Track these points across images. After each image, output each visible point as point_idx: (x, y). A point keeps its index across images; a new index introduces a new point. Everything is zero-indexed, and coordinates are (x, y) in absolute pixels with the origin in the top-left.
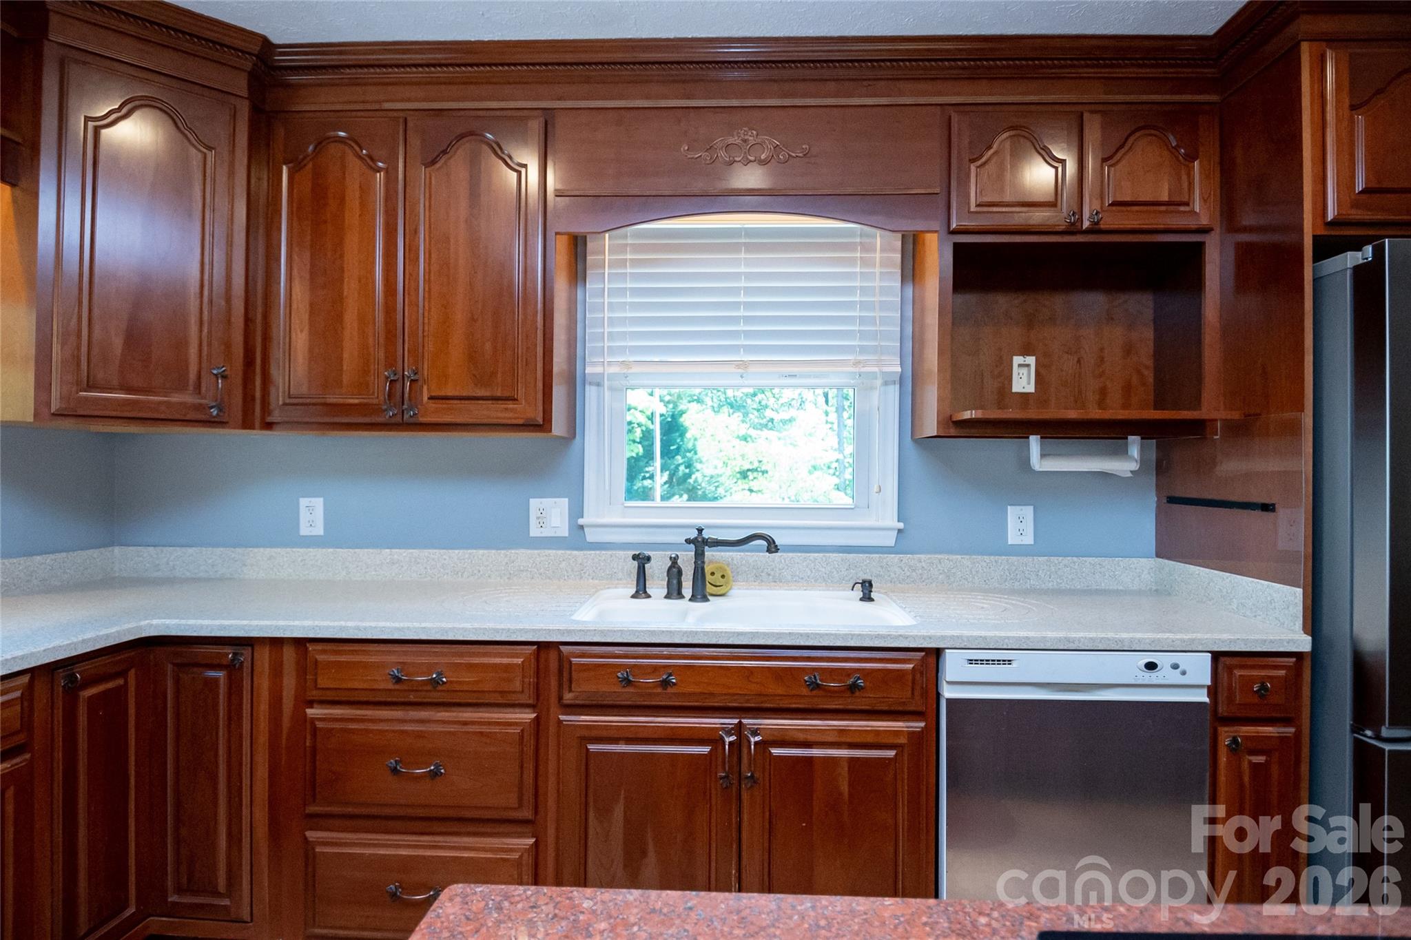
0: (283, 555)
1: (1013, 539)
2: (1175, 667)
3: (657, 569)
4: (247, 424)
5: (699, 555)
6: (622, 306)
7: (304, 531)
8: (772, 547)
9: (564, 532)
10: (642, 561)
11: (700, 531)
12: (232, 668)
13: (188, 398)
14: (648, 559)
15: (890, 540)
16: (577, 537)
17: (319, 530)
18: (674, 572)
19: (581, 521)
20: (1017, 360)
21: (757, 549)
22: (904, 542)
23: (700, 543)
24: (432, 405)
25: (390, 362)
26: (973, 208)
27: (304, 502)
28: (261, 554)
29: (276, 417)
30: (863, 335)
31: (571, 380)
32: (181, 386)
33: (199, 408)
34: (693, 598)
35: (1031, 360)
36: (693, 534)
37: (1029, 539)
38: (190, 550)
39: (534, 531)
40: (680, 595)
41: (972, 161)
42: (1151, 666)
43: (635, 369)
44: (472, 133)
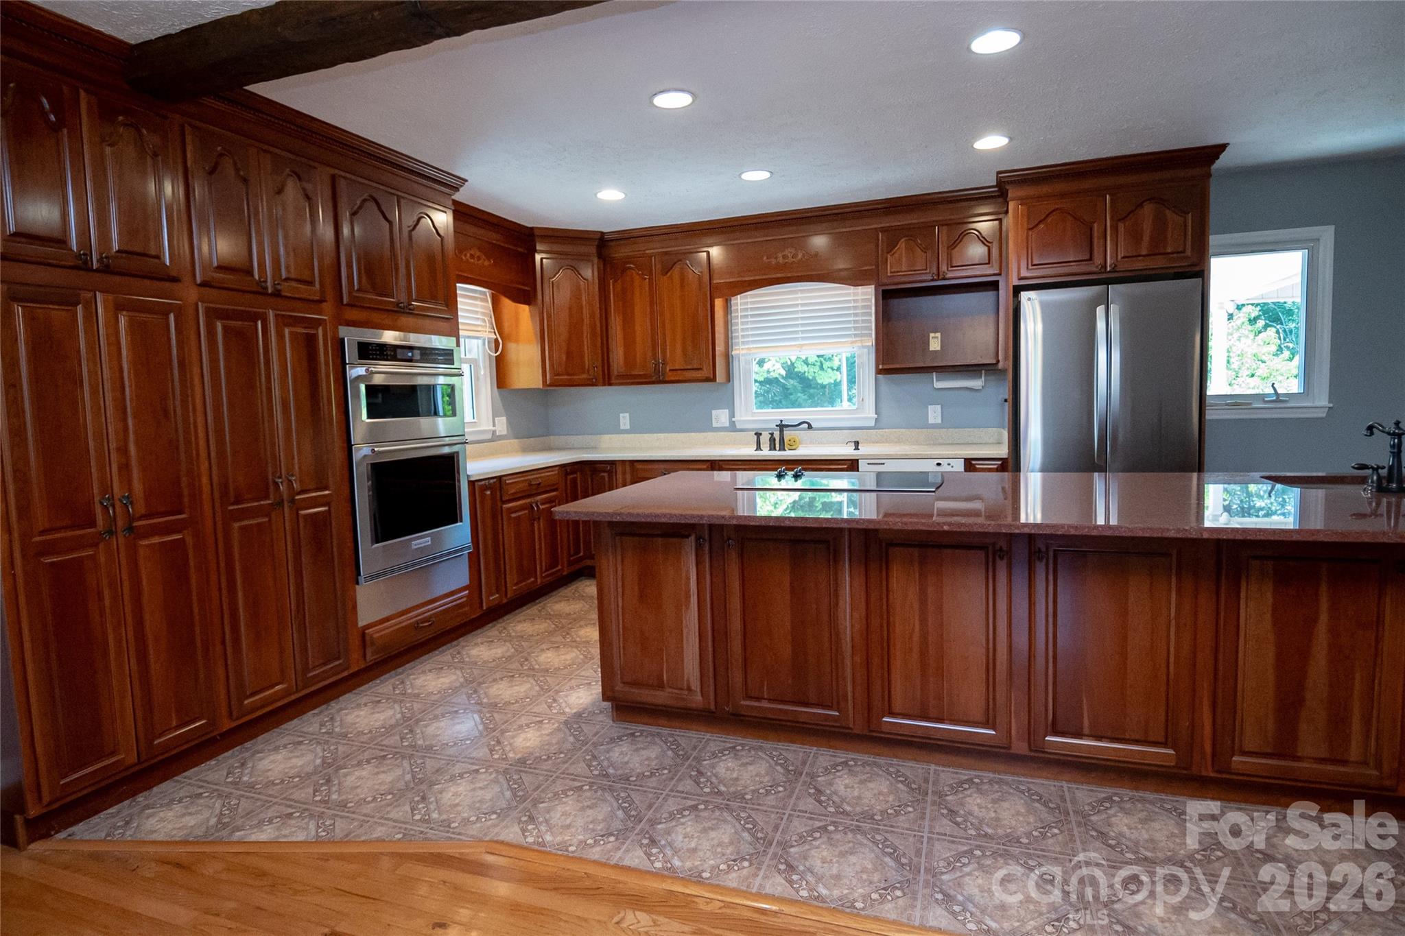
0: (615, 437)
1: (931, 421)
2: (949, 464)
3: (765, 438)
4: (604, 384)
5: (781, 432)
6: (747, 323)
7: (622, 428)
8: (810, 427)
9: (727, 424)
10: (758, 435)
11: (781, 421)
12: (610, 472)
13: (584, 376)
14: (761, 434)
15: (872, 424)
16: (733, 427)
17: (628, 427)
18: (772, 440)
19: (733, 419)
20: (932, 335)
21: (804, 430)
22: (878, 424)
23: (782, 427)
24: (670, 374)
25: (654, 356)
26: (889, 274)
27: (621, 415)
28: (606, 437)
29: (613, 381)
30: (856, 328)
31: (728, 357)
32: (584, 373)
33: (589, 379)
34: (779, 450)
35: (938, 335)
36: (779, 423)
37: (939, 421)
38: (580, 437)
39: (715, 425)
40: (775, 449)
41: (888, 253)
42: (939, 464)
43: (754, 351)
44: (680, 260)
